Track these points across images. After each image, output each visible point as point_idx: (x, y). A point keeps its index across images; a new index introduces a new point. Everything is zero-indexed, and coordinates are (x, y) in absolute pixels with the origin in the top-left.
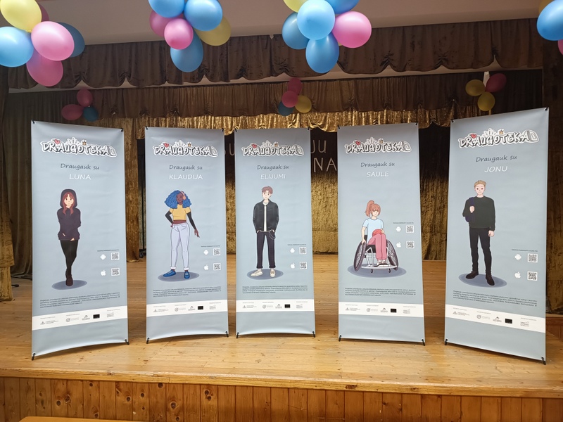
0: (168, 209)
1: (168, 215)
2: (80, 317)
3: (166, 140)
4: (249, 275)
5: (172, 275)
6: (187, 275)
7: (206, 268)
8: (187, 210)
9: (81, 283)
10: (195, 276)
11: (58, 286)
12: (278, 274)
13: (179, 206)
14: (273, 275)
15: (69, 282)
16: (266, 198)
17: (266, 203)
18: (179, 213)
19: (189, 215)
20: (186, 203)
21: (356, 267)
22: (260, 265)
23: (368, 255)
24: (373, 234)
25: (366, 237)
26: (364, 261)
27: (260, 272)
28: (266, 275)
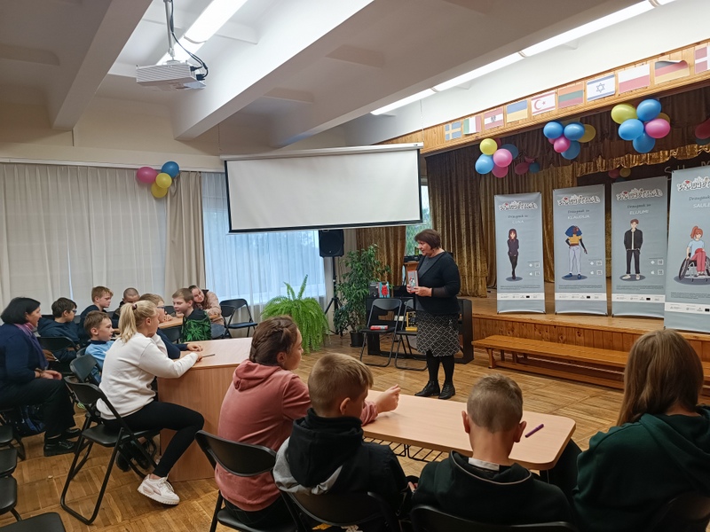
0: (568, 237)
1: (567, 241)
2: (520, 296)
3: (566, 196)
4: (621, 278)
5: (570, 277)
6: (580, 277)
7: (592, 273)
8: (580, 237)
9: (520, 279)
10: (585, 277)
11: (508, 279)
12: (642, 278)
13: (574, 235)
14: (638, 278)
15: (514, 278)
16: (634, 227)
17: (633, 230)
18: (574, 239)
19: (581, 240)
20: (579, 233)
21: (681, 278)
22: (628, 272)
23: (690, 268)
24: (696, 252)
25: (690, 255)
26: (687, 273)
27: (628, 277)
28: (633, 278)
